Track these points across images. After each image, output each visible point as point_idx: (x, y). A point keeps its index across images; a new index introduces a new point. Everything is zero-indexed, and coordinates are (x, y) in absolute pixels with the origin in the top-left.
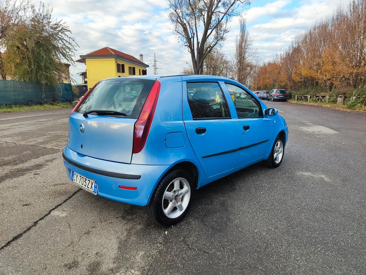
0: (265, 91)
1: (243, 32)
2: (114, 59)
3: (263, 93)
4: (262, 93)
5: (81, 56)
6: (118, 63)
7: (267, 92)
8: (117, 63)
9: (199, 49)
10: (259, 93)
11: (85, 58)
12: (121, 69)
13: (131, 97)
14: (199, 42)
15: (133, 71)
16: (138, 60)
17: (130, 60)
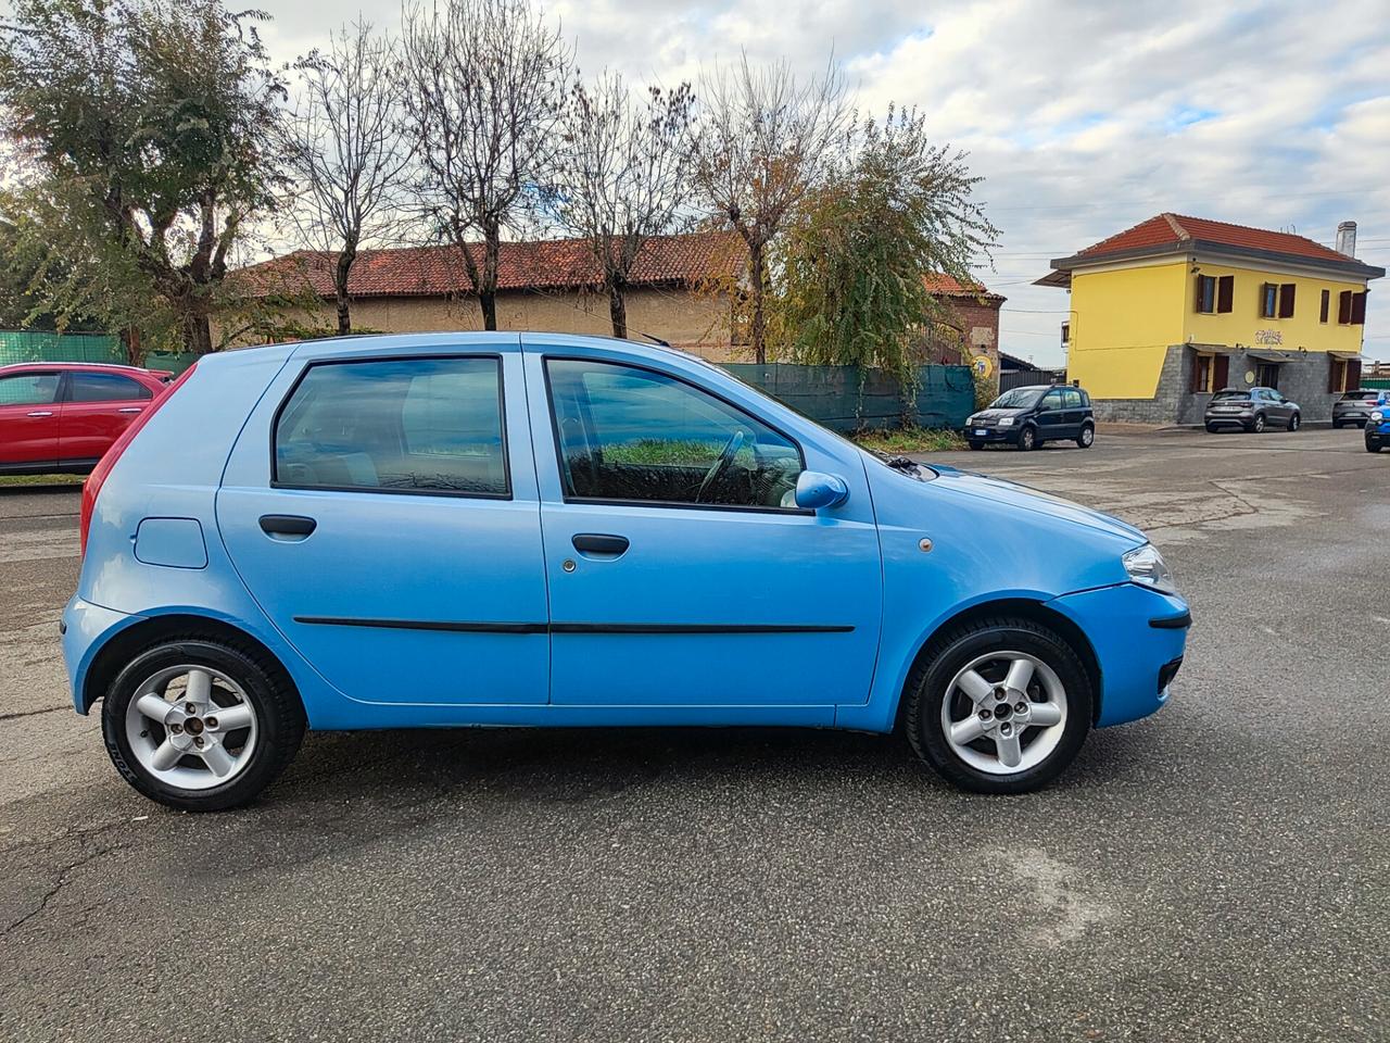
2: (1185, 259)
5: (1054, 263)
6: (1199, 272)
8: (1197, 274)
11: (1070, 271)
12: (1212, 296)
13: (1242, 415)
15: (1280, 302)
16: (1332, 251)
17: (1268, 255)
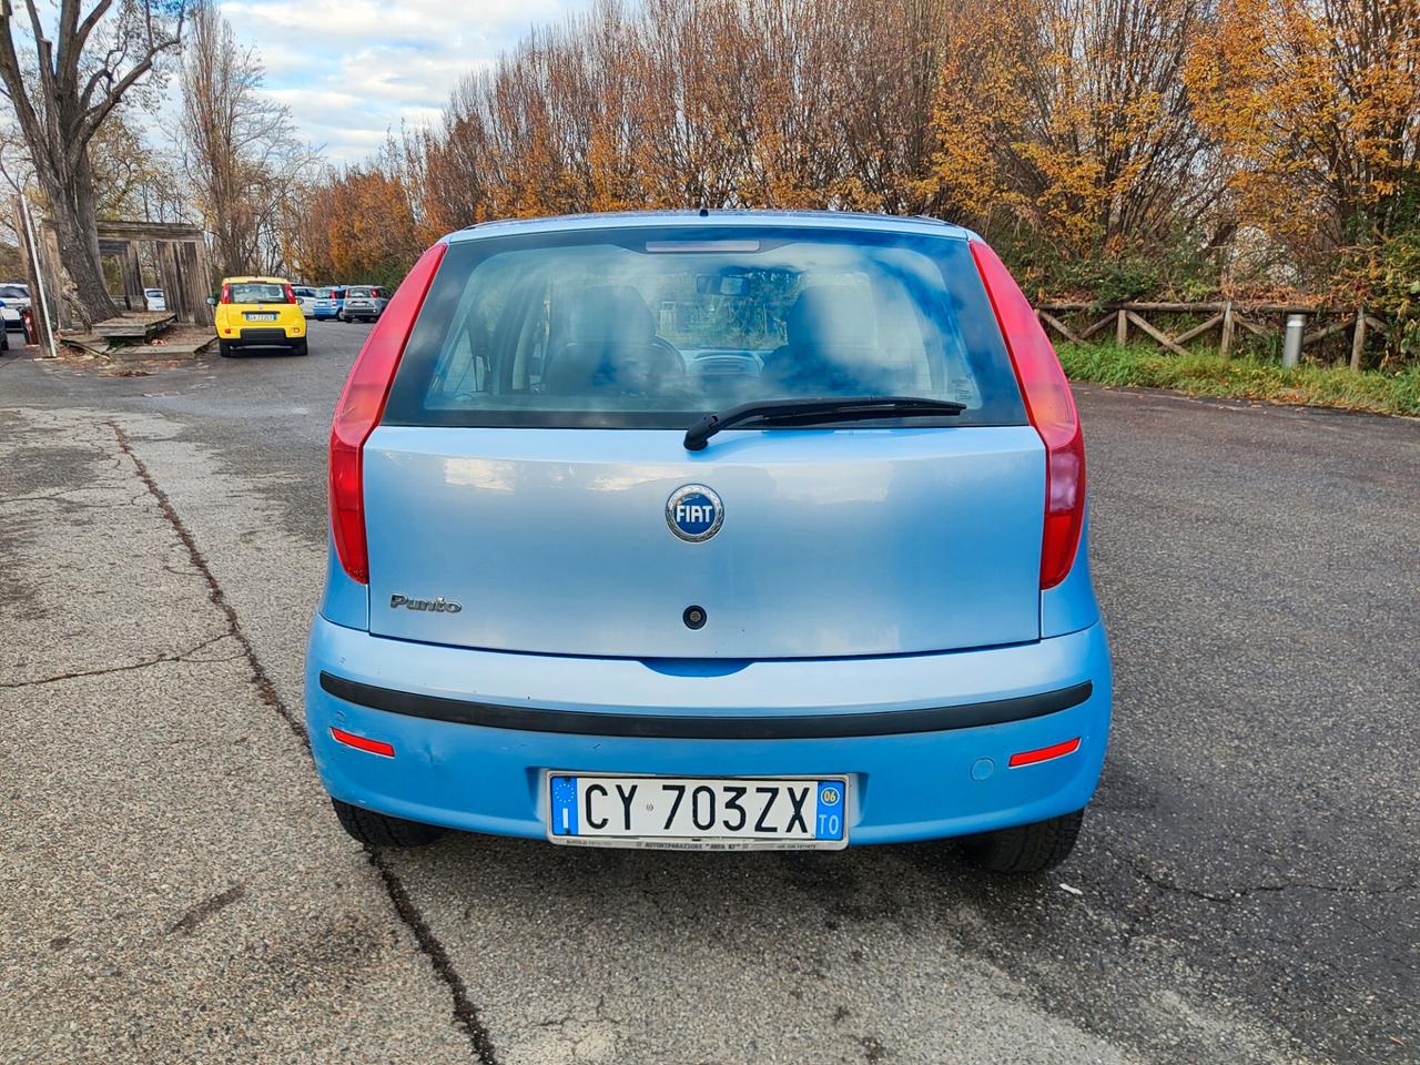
0: (370, 287)
1: (202, 29)
3: (361, 294)
4: (357, 294)
7: (377, 291)
9: (55, 77)
10: (349, 297)
14: (49, 45)
